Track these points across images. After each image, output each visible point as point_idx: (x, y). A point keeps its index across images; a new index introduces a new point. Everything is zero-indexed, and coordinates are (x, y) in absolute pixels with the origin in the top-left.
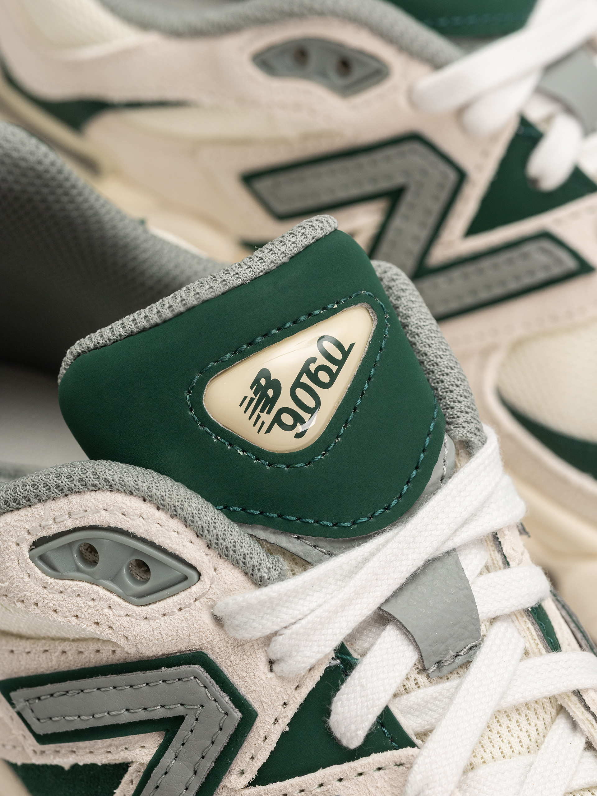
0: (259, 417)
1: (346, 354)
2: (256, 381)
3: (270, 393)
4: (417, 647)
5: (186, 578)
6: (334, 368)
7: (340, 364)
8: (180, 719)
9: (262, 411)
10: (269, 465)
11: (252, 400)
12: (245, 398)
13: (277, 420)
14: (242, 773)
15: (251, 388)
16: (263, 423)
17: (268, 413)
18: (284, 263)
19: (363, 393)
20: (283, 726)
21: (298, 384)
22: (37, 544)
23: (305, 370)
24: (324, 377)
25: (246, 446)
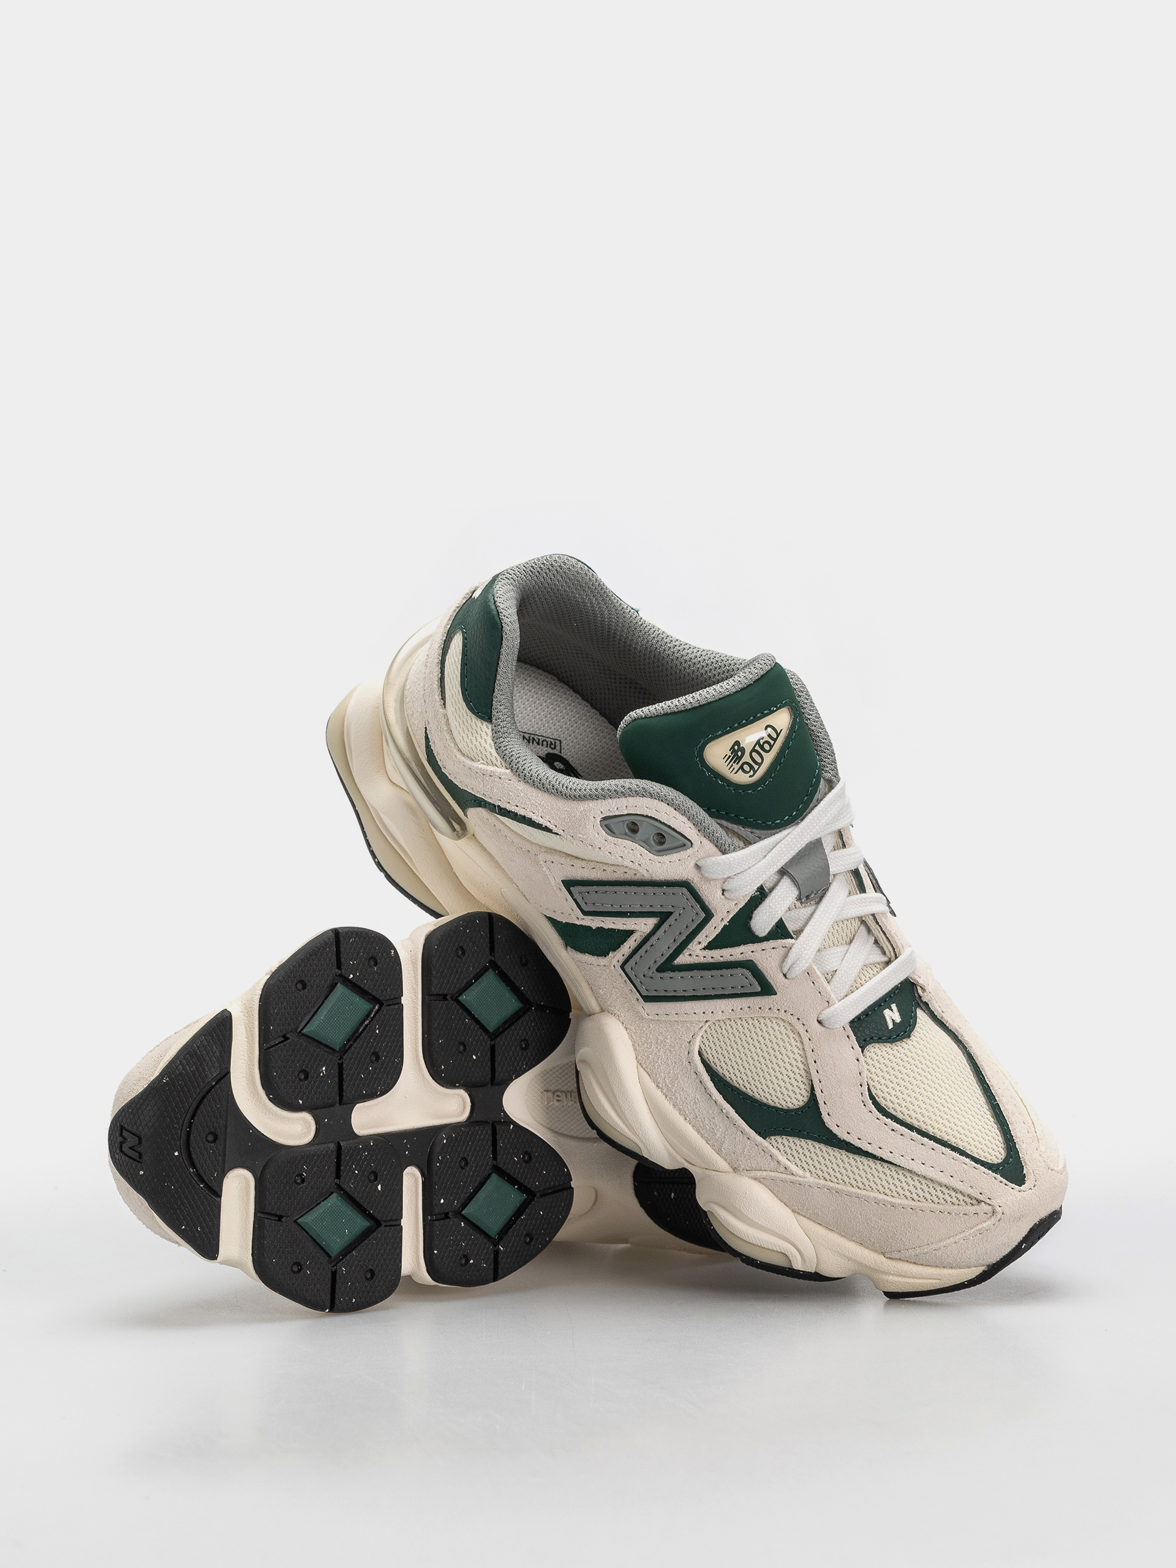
0: (732, 765)
1: (778, 735)
2: (733, 747)
3: (739, 754)
4: (799, 889)
5: (685, 845)
6: (772, 742)
7: (775, 740)
8: (670, 913)
9: (734, 763)
10: (734, 790)
11: (730, 756)
12: (727, 755)
13: (741, 768)
14: (700, 943)
15: (730, 750)
16: (734, 769)
17: (737, 764)
18: (751, 684)
19: (785, 756)
20: (726, 922)
21: (754, 750)
22: (605, 819)
23: (758, 743)
24: (767, 747)
25: (724, 779)
